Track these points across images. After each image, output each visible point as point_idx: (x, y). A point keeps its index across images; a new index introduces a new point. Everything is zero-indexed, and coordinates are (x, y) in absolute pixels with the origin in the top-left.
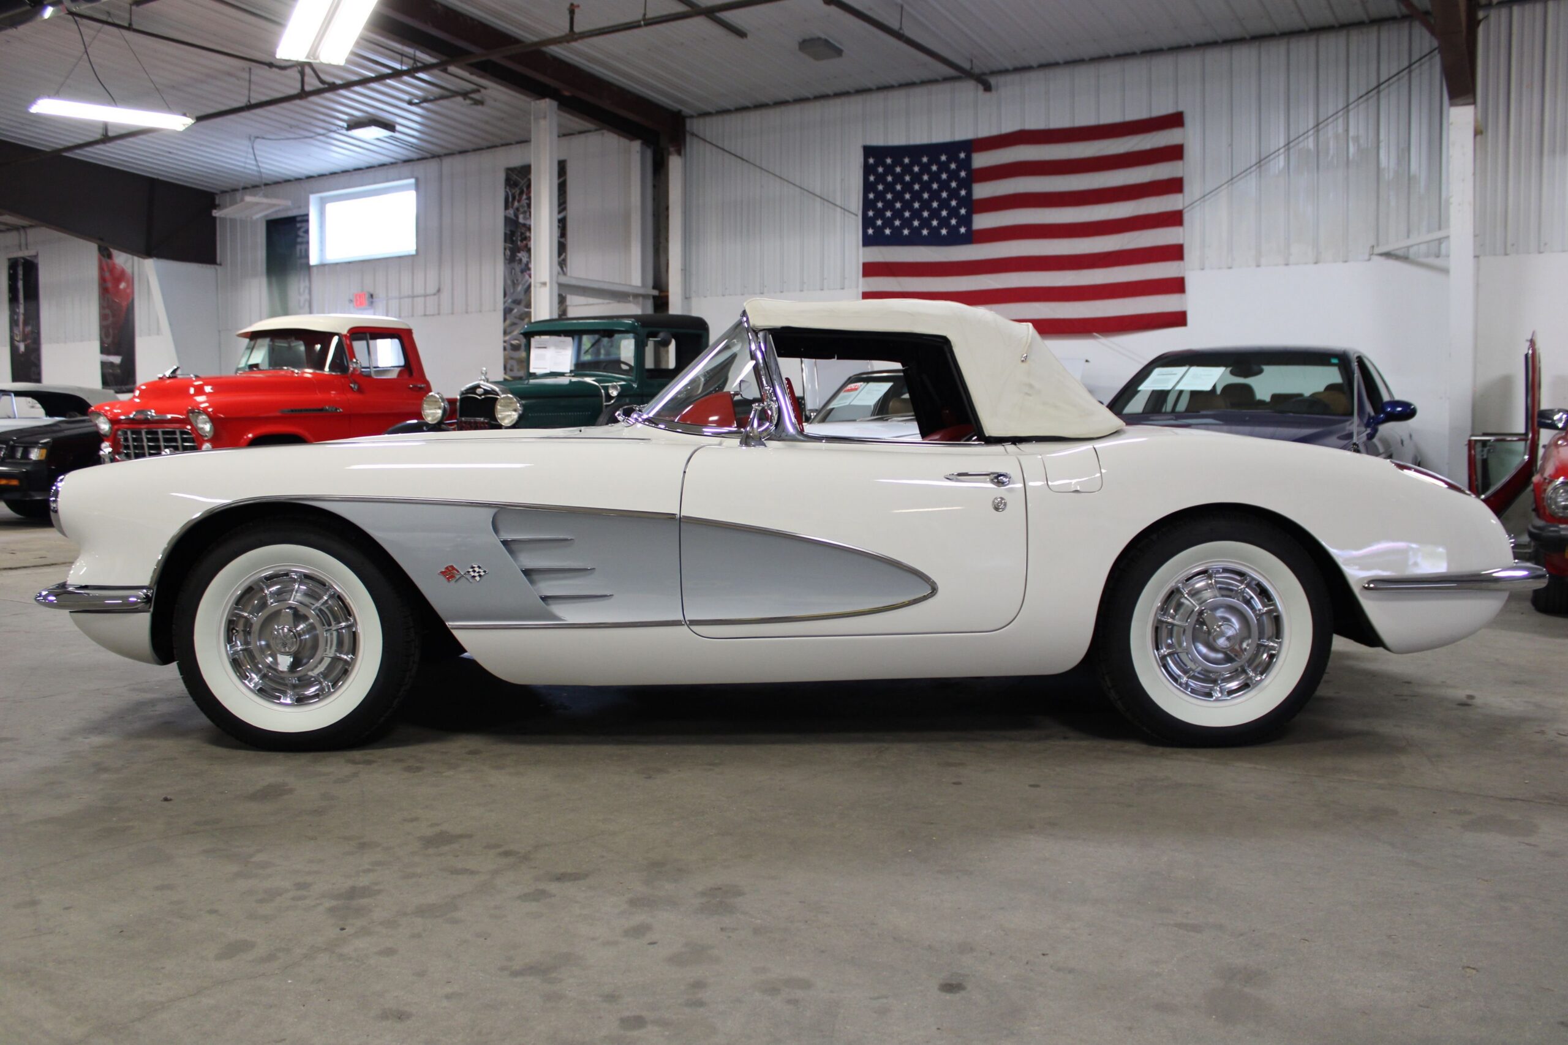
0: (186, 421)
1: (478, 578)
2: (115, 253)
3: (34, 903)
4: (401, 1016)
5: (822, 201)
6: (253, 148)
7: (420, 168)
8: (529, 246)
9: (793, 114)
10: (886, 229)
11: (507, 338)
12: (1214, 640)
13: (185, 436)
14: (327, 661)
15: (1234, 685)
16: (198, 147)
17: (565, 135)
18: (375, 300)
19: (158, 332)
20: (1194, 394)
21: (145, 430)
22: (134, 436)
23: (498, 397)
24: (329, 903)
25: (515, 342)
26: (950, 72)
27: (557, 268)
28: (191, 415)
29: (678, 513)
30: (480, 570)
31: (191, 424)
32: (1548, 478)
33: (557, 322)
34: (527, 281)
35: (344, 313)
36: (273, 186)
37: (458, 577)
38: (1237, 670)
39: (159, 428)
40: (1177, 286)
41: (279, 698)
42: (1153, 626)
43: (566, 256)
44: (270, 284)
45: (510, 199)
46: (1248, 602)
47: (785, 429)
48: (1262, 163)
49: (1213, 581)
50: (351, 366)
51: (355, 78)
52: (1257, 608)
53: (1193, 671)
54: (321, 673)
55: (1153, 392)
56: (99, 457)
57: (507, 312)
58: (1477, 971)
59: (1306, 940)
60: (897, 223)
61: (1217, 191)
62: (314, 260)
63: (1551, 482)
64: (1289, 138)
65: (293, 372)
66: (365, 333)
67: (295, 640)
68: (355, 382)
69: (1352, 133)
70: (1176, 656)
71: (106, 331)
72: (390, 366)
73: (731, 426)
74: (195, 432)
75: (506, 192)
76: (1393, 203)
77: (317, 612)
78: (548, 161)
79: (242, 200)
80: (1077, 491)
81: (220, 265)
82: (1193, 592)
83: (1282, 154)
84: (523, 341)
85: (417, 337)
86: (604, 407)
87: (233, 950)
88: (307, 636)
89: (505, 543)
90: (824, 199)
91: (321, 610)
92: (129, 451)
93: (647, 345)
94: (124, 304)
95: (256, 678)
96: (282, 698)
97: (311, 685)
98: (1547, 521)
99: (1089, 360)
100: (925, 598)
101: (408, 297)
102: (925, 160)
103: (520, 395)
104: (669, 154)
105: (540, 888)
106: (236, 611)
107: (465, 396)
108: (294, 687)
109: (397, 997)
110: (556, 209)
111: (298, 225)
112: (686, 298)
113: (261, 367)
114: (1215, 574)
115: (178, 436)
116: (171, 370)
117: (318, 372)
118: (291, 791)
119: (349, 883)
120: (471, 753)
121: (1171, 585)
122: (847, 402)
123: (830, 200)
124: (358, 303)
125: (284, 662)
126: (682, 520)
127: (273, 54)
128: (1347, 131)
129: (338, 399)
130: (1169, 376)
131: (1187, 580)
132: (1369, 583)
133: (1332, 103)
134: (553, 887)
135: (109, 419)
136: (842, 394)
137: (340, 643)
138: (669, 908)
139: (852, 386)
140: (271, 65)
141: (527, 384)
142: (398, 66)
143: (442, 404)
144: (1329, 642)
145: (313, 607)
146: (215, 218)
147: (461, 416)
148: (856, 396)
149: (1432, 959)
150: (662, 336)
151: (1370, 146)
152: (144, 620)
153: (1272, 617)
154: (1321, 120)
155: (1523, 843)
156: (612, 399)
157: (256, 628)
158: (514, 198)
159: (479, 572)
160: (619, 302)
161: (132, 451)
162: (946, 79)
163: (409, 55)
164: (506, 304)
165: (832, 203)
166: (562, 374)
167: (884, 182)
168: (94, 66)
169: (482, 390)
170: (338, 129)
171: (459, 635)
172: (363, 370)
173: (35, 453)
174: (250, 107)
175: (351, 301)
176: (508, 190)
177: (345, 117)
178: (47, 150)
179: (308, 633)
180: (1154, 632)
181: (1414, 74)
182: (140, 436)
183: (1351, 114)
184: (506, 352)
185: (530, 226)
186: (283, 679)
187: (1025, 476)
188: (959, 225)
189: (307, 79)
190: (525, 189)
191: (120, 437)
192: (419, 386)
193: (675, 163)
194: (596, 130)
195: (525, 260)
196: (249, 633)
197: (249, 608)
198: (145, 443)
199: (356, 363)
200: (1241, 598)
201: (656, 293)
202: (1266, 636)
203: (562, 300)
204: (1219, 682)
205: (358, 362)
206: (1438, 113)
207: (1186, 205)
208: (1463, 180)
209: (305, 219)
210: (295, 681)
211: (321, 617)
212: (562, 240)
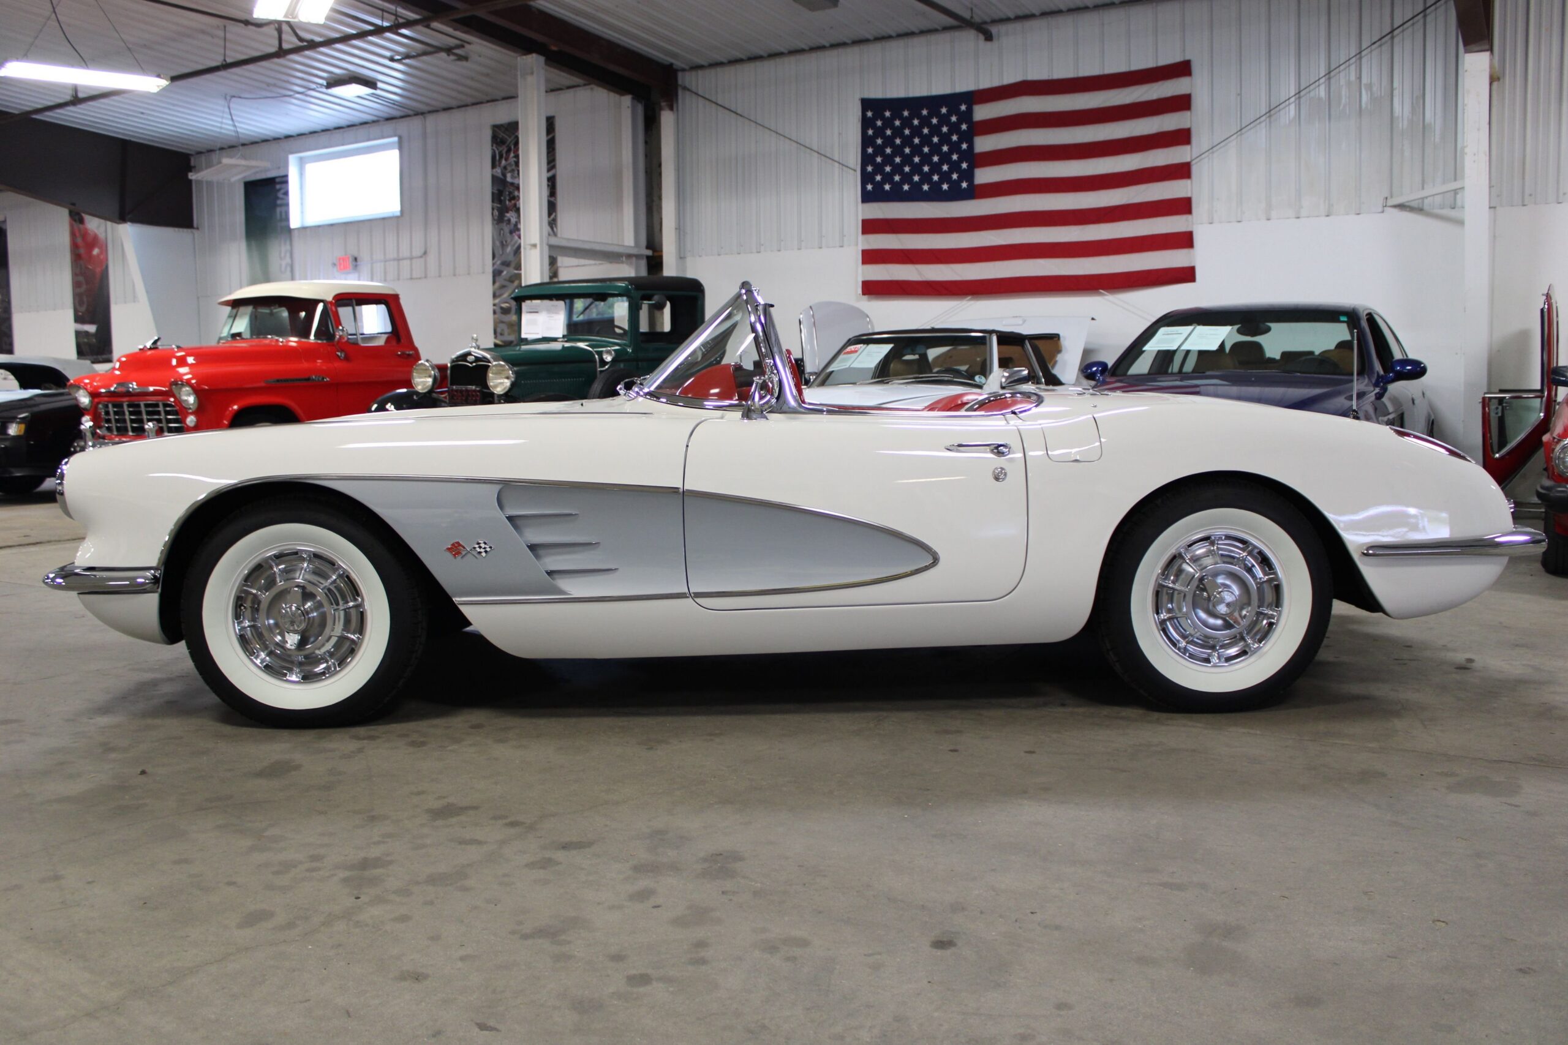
0: (170, 394)
1: (484, 554)
2: (87, 218)
3: (57, 878)
4: (418, 977)
5: (819, 155)
6: (229, 108)
7: (403, 126)
8: (518, 206)
9: (789, 65)
10: (885, 184)
11: (497, 301)
12: (1214, 606)
13: (168, 409)
14: (334, 640)
15: (1233, 651)
16: (172, 107)
17: (552, 91)
18: (359, 263)
19: (135, 299)
20: (1201, 353)
21: (127, 403)
22: (115, 409)
23: (490, 364)
24: (343, 874)
25: (504, 305)
26: (949, 21)
27: (547, 228)
28: (174, 387)
29: (682, 487)
30: (486, 546)
31: (174, 396)
32: (1556, 437)
33: (548, 286)
34: (516, 242)
35: (328, 279)
36: (250, 146)
37: (464, 553)
38: (1235, 637)
39: (142, 401)
40: (1185, 240)
41: (285, 675)
42: (1154, 589)
43: (556, 216)
44: (249, 246)
45: (497, 158)
46: (1249, 570)
47: (786, 402)
48: (1272, 112)
49: (1215, 548)
50: (337, 333)
51: (337, 35)
52: (1258, 577)
53: (1192, 636)
54: (328, 652)
55: (1159, 352)
56: (80, 431)
57: (496, 274)
58: (1447, 924)
59: (1286, 898)
60: (897, 178)
61: (1227, 141)
62: (294, 223)
63: (1559, 441)
64: (1299, 87)
65: (277, 341)
66: (351, 299)
67: (303, 618)
68: (342, 351)
69: (1365, 80)
70: (1176, 621)
71: (79, 299)
72: (376, 332)
73: (731, 399)
74: (178, 404)
75: (493, 149)
76: (1407, 154)
77: (326, 591)
78: (536, 120)
79: (220, 162)
80: (1076, 461)
81: (198, 228)
82: (1194, 558)
83: (1292, 103)
84: (514, 303)
85: (403, 302)
86: (598, 373)
87: (253, 919)
88: (315, 614)
89: (510, 519)
90: (821, 154)
91: (329, 590)
92: (110, 425)
93: (641, 309)
94: (98, 270)
95: (263, 655)
96: (288, 675)
97: (318, 662)
98: (1555, 481)
99: (1094, 317)
100: (926, 568)
101: (394, 260)
102: (925, 112)
103: (512, 362)
104: (661, 109)
105: (547, 856)
106: (245, 588)
107: (456, 363)
108: (301, 664)
109: (412, 960)
110: (545, 167)
111: (278, 187)
112: (681, 258)
113: (244, 336)
114: (1218, 540)
115: (161, 409)
116: (152, 341)
117: (303, 340)
118: (298, 767)
119: (362, 854)
120: (473, 727)
121: (1172, 551)
122: (846, 365)
123: (828, 155)
124: (342, 266)
125: (292, 640)
126: (685, 494)
127: (251, 12)
128: (1360, 78)
129: (324, 368)
130: (1175, 336)
131: (1190, 546)
132: (1367, 549)
133: (1344, 50)
134: (560, 855)
135: (88, 392)
136: (842, 357)
137: (347, 621)
138: (672, 873)
139: (852, 348)
140: (247, 23)
141: (519, 350)
142: (378, 22)
143: (433, 372)
144: (1329, 606)
145: (322, 586)
146: (191, 181)
147: (452, 384)
148: (856, 359)
149: (1404, 914)
150: (656, 298)
151: (1383, 94)
152: (151, 601)
153: (1272, 585)
154: (1333, 67)
155: (1505, 803)
156: (606, 365)
157: (264, 606)
158: (501, 156)
159: (485, 548)
160: (611, 263)
161: (113, 425)
162: (946, 29)
163: (390, 11)
164: (495, 266)
165: (830, 159)
166: (555, 340)
167: (883, 136)
168: (62, 25)
169: (473, 357)
170: (318, 87)
171: (465, 610)
172: (350, 337)
173: (13, 428)
174: (226, 66)
175: (334, 265)
176: (494, 148)
177: (325, 75)
178: (16, 112)
179: (316, 611)
180: (1154, 595)
181: (1429, 19)
182: (122, 410)
183: (1364, 60)
184: (496, 316)
185: (518, 185)
186: (290, 656)
187: (1025, 446)
188: (960, 180)
189: (284, 36)
190: (512, 147)
191: (100, 411)
192: (407, 353)
193: (667, 119)
194: (585, 85)
195: (513, 220)
196: (257, 610)
197: (257, 586)
198: (127, 417)
199: (343, 330)
200: (1242, 566)
201: (649, 253)
202: (1266, 604)
203: (553, 261)
204: (1218, 648)
205: (345, 329)
206: (1454, 60)
207: (1194, 156)
208: (1479, 130)
209: (284, 180)
210: (301, 658)
211: (330, 596)
212: (552, 199)
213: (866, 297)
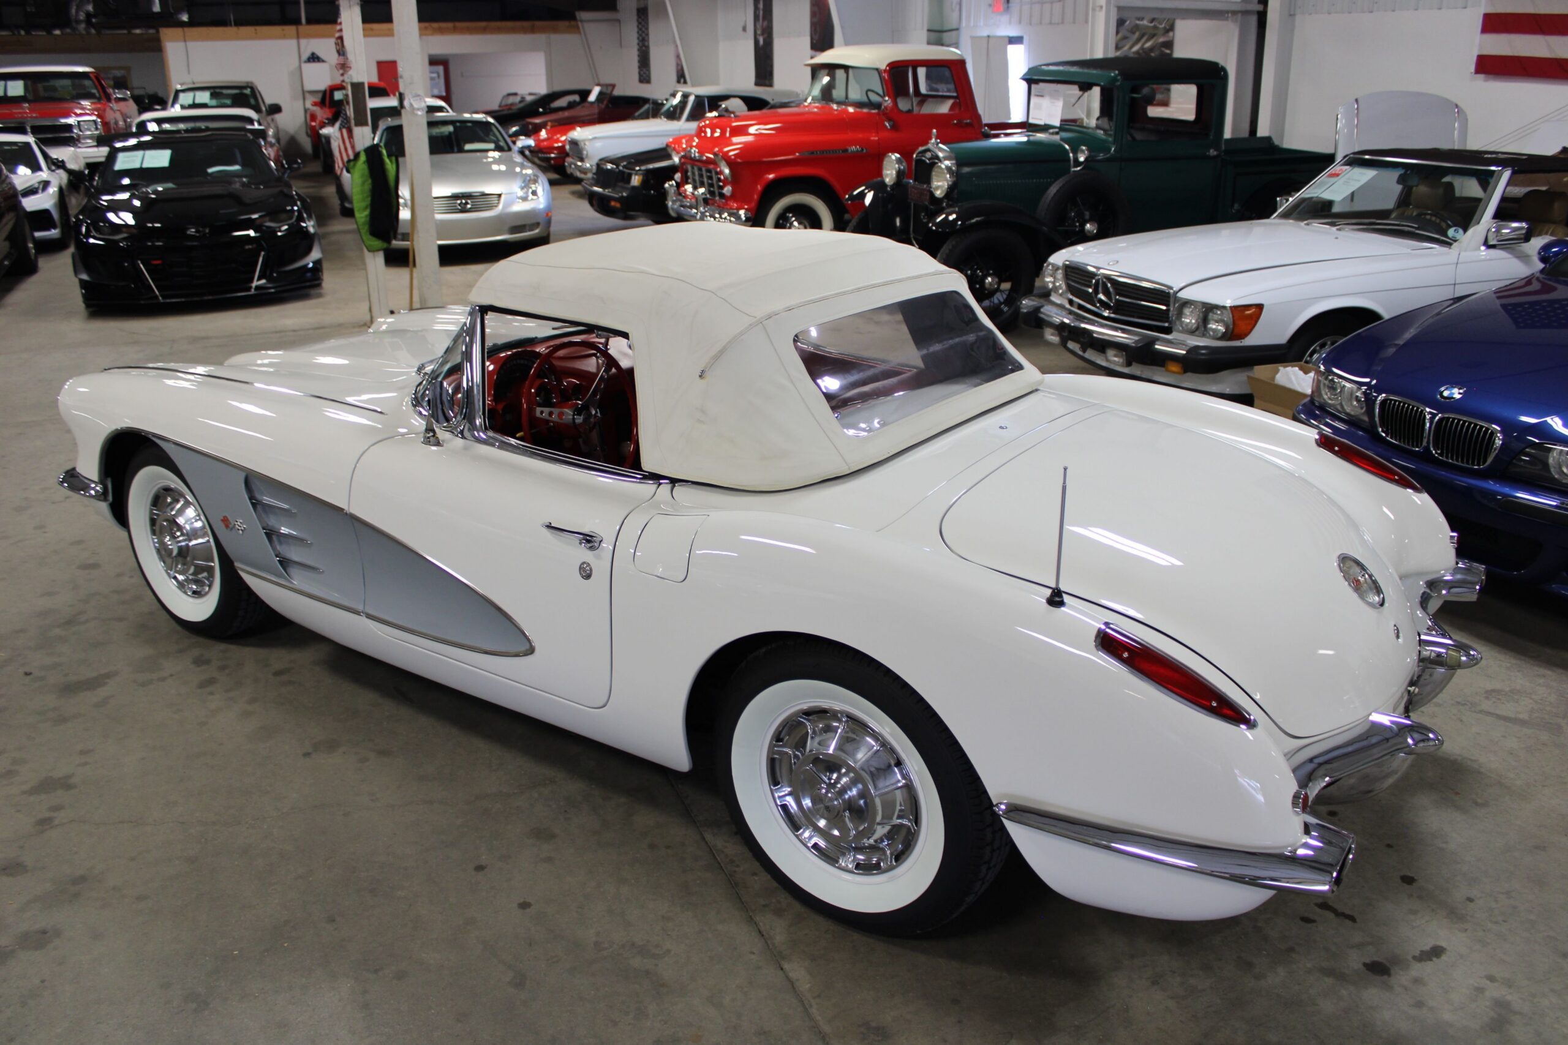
0: (716, 163)
1: (241, 532)
14: (192, 568)
18: (1010, 5)
21: (696, 166)
23: (939, 164)
28: (716, 157)
29: (347, 509)
31: (718, 166)
37: (230, 527)
39: (703, 166)
42: (767, 755)
66: (907, 67)
68: (889, 120)
74: (721, 173)
80: (660, 577)
89: (255, 504)
100: (525, 654)
106: (155, 511)
107: (919, 158)
115: (714, 175)
121: (785, 714)
122: (1319, 192)
124: (996, 8)
126: (350, 516)
131: (807, 714)
136: (1321, 181)
139: (1338, 169)
143: (897, 166)
147: (915, 178)
148: (1332, 185)
150: (1146, 90)
156: (1080, 165)
159: (241, 526)
166: (1051, 130)
169: (931, 154)
171: (243, 575)
173: (634, 180)
175: (990, 5)
180: (769, 763)
187: (617, 543)
192: (965, 121)
199: (889, 101)
213: (1481, 76)
